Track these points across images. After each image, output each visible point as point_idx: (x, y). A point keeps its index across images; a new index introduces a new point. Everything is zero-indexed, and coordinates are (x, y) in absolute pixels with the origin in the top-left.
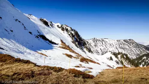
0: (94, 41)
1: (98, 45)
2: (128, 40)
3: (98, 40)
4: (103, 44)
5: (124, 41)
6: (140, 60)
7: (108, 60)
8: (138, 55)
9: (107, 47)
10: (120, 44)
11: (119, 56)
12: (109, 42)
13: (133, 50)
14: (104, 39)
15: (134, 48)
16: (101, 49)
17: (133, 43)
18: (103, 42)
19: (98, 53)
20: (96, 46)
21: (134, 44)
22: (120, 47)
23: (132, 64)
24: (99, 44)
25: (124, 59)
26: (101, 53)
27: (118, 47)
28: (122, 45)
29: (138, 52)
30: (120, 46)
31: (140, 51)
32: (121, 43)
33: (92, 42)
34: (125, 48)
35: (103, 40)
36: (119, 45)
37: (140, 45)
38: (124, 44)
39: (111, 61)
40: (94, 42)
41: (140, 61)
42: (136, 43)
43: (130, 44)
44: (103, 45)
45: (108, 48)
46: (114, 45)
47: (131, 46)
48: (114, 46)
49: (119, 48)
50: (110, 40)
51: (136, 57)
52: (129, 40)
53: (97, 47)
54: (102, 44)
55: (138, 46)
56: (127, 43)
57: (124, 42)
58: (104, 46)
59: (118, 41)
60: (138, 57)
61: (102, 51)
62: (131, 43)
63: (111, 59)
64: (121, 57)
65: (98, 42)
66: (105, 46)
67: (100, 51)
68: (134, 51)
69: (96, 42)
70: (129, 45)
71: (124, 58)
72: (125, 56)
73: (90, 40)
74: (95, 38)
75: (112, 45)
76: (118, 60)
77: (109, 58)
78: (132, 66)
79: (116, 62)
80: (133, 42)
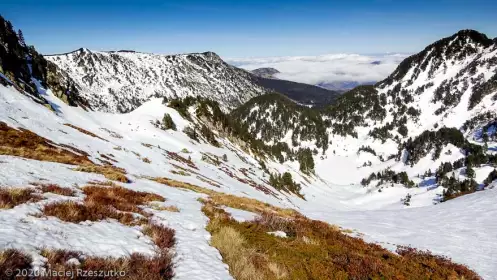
0: (82, 61)
1: (98, 75)
2: (201, 56)
3: (95, 56)
4: (116, 70)
5: (191, 57)
6: (244, 118)
7: (159, 129)
8: (234, 101)
9: (133, 83)
10: (177, 70)
11: (192, 110)
12: (138, 64)
13: (218, 86)
14: (120, 54)
15: (219, 81)
16: (111, 91)
17: (217, 65)
18: (119, 63)
19: (104, 105)
20: (90, 79)
21: (220, 69)
22: (178, 80)
23: (235, 134)
24: (103, 71)
25: (208, 118)
26: (112, 104)
27: (171, 80)
28: (184, 72)
29: (232, 93)
30: (180, 74)
31: (237, 90)
32: (181, 65)
33: (73, 66)
34: (193, 83)
35: (116, 58)
36: (176, 74)
37: (237, 69)
38: (190, 69)
39: (171, 131)
40: (79, 65)
41: (243, 121)
42: (224, 63)
43: (209, 69)
44: (119, 76)
45: (137, 85)
46: (158, 73)
47: (211, 76)
48: (160, 79)
49: (175, 84)
50: (142, 56)
51: (229, 109)
52: (205, 54)
53: (95, 84)
54: (114, 73)
55: (232, 72)
56: (198, 64)
57: (189, 63)
58: (124, 79)
59: (171, 59)
60: (232, 108)
61: (117, 98)
62: (211, 65)
63: (169, 124)
64: (197, 111)
65: (97, 64)
66: (127, 78)
67: (109, 99)
68: (222, 90)
69: (90, 67)
70: (206, 70)
71: (208, 115)
72: (210, 109)
73: (63, 58)
74: (81, 50)
75: (150, 73)
76: (192, 126)
77: (161, 122)
78: (234, 139)
79: (188, 133)
80: (217, 61)
